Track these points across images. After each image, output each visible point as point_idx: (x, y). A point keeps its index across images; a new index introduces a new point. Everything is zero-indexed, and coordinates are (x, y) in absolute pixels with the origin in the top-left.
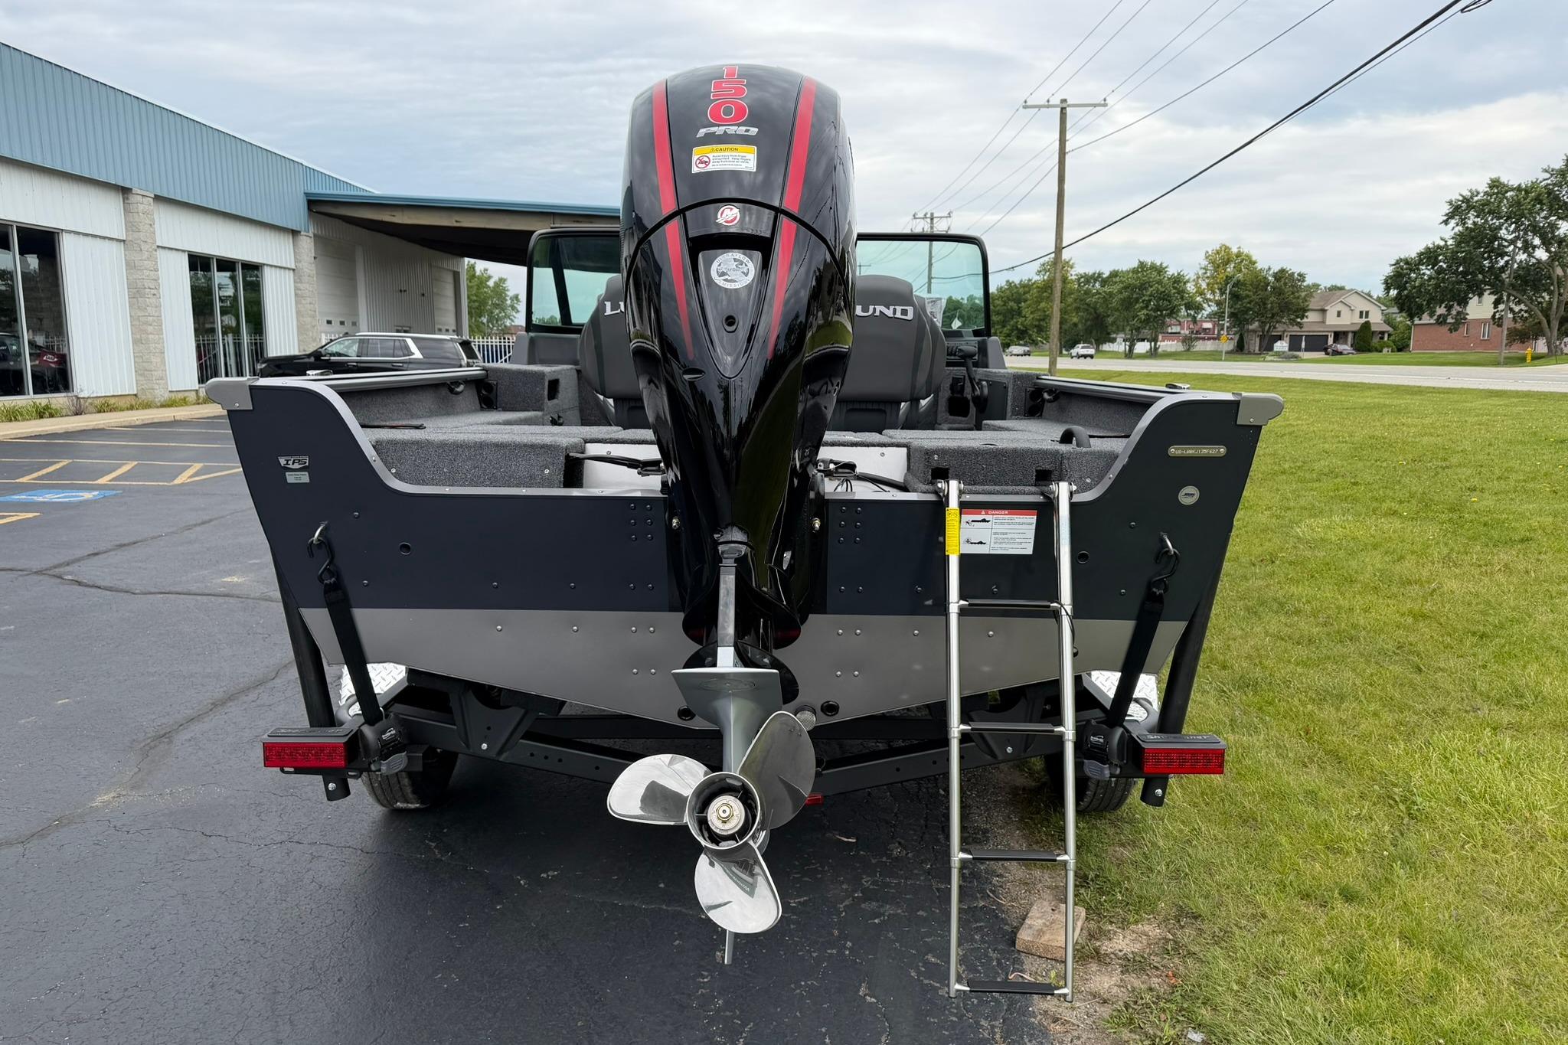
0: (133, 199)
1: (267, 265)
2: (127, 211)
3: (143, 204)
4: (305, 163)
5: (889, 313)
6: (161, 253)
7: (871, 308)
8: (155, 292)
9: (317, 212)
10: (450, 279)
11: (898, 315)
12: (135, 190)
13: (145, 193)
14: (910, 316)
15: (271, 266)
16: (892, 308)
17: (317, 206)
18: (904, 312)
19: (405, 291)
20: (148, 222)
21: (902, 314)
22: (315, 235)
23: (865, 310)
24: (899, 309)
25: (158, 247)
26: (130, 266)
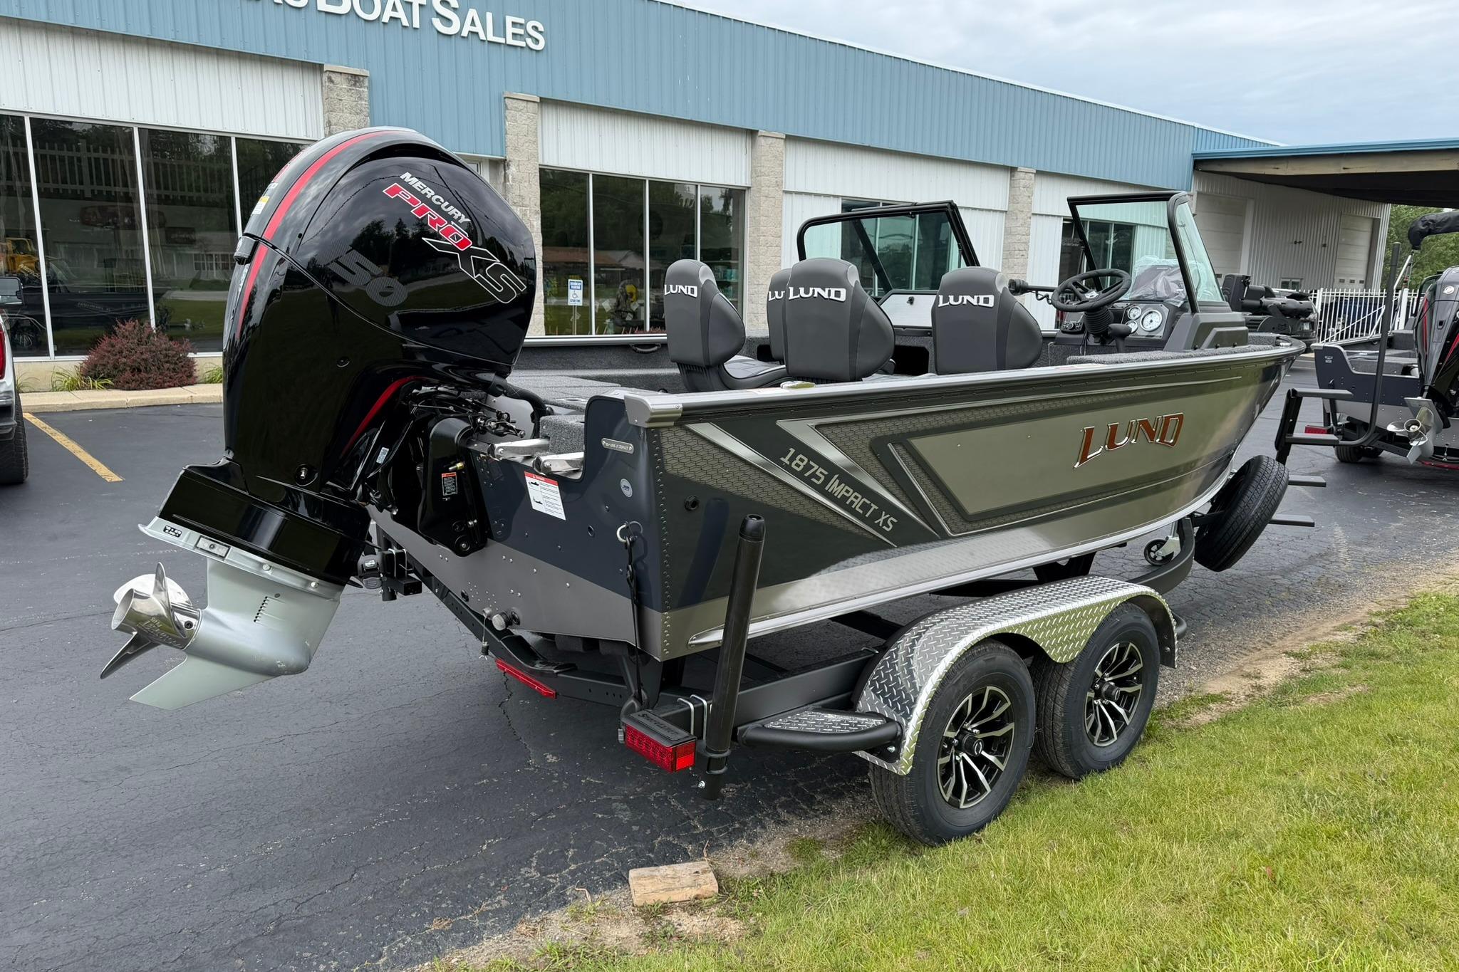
0: (1018, 175)
1: (1141, 225)
2: (1011, 186)
3: (1024, 179)
4: (1197, 125)
5: (974, 302)
6: (1034, 218)
7: (960, 297)
8: (1024, 253)
9: (1202, 171)
10: (1367, 227)
11: (981, 303)
12: (1020, 169)
13: (1027, 170)
14: (991, 304)
15: (1145, 225)
16: (976, 297)
17: (1201, 165)
18: (986, 300)
19: (1300, 242)
20: (1027, 194)
21: (984, 302)
22: (1199, 193)
23: (957, 300)
24: (982, 298)
25: (1033, 214)
26: (1008, 232)
